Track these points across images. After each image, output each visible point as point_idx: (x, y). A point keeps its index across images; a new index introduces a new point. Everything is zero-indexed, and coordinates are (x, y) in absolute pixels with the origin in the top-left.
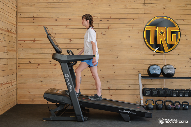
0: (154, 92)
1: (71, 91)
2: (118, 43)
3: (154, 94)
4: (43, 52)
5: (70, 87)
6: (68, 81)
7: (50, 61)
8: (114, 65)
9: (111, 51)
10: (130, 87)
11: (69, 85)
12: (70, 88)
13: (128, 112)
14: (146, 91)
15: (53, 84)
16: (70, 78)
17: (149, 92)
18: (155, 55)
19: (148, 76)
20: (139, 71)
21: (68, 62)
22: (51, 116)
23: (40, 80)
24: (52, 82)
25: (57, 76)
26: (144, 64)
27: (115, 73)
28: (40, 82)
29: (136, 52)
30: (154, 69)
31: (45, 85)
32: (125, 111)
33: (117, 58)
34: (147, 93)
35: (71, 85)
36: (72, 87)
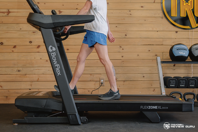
0: (182, 81)
1: (59, 74)
2: (127, 15)
3: (182, 84)
4: (21, 29)
5: (56, 67)
6: (54, 58)
7: (30, 41)
8: (121, 47)
9: (116, 27)
10: (144, 77)
11: (55, 64)
13: (156, 107)
14: (170, 81)
15: (35, 74)
16: (56, 53)
17: (174, 82)
18: (178, 32)
19: (171, 60)
20: (156, 54)
21: (54, 27)
22: (26, 117)
23: (17, 69)
24: (34, 71)
25: (41, 62)
26: (163, 44)
27: (124, 57)
28: (16, 71)
29: (152, 28)
30: (179, 49)
31: (24, 75)
32: (150, 108)
33: (125, 37)
34: (172, 83)
35: (59, 65)
36: (60, 68)
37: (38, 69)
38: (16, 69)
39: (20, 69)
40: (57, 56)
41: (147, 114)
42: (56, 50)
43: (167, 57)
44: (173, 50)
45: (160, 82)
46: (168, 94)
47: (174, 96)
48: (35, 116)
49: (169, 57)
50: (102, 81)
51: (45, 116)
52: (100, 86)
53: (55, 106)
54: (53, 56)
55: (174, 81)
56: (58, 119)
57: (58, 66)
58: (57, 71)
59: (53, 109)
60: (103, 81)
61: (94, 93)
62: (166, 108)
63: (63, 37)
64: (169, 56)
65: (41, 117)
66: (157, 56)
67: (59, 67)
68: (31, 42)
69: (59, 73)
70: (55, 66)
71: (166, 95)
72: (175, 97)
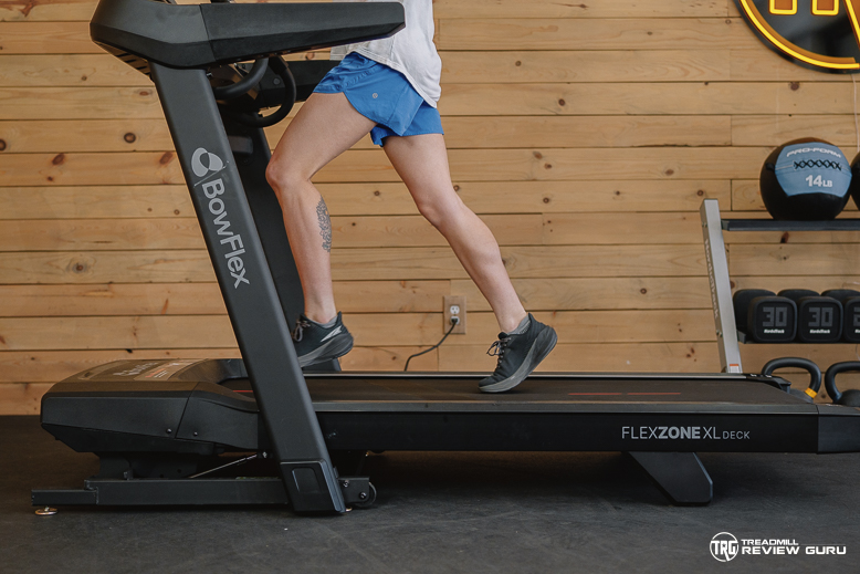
0: (817, 310)
1: (240, 278)
2: (567, 11)
4: (84, 78)
5: (228, 248)
6: (217, 206)
7: (129, 134)
8: (538, 156)
9: (519, 64)
10: (644, 291)
11: (220, 232)
12: (233, 258)
13: (692, 433)
15: (154, 280)
16: (227, 180)
17: (781, 314)
18: (803, 86)
19: (768, 215)
20: (703, 188)
21: (213, 60)
22: (93, 478)
23: (71, 260)
24: (150, 267)
25: (178, 227)
26: (734, 142)
27: (552, 203)
28: (68, 268)
29: (682, 69)
30: (807, 164)
31: (101, 287)
32: (666, 434)
33: (560, 110)
34: (772, 320)
35: (238, 237)
36: (243, 251)
37: (165, 261)
38: (64, 260)
39: (86, 258)
40: (229, 197)
41: (653, 463)
42: (226, 170)
43: (752, 199)
44: (777, 168)
45: (719, 313)
46: (755, 370)
47: (779, 381)
48: (136, 476)
49: (759, 202)
50: (455, 310)
51: (179, 471)
52: (447, 335)
53: (225, 426)
54: (214, 195)
55: (784, 310)
56: (242, 487)
57: (236, 242)
58: (233, 264)
59: (215, 443)
60: (457, 312)
61: (419, 367)
62: (740, 435)
63: (266, 113)
64: (760, 197)
65: (162, 477)
66: (704, 197)
67: (241, 246)
68: (130, 137)
69: (238, 273)
70: (222, 242)
71: (744, 374)
72: (785, 386)
